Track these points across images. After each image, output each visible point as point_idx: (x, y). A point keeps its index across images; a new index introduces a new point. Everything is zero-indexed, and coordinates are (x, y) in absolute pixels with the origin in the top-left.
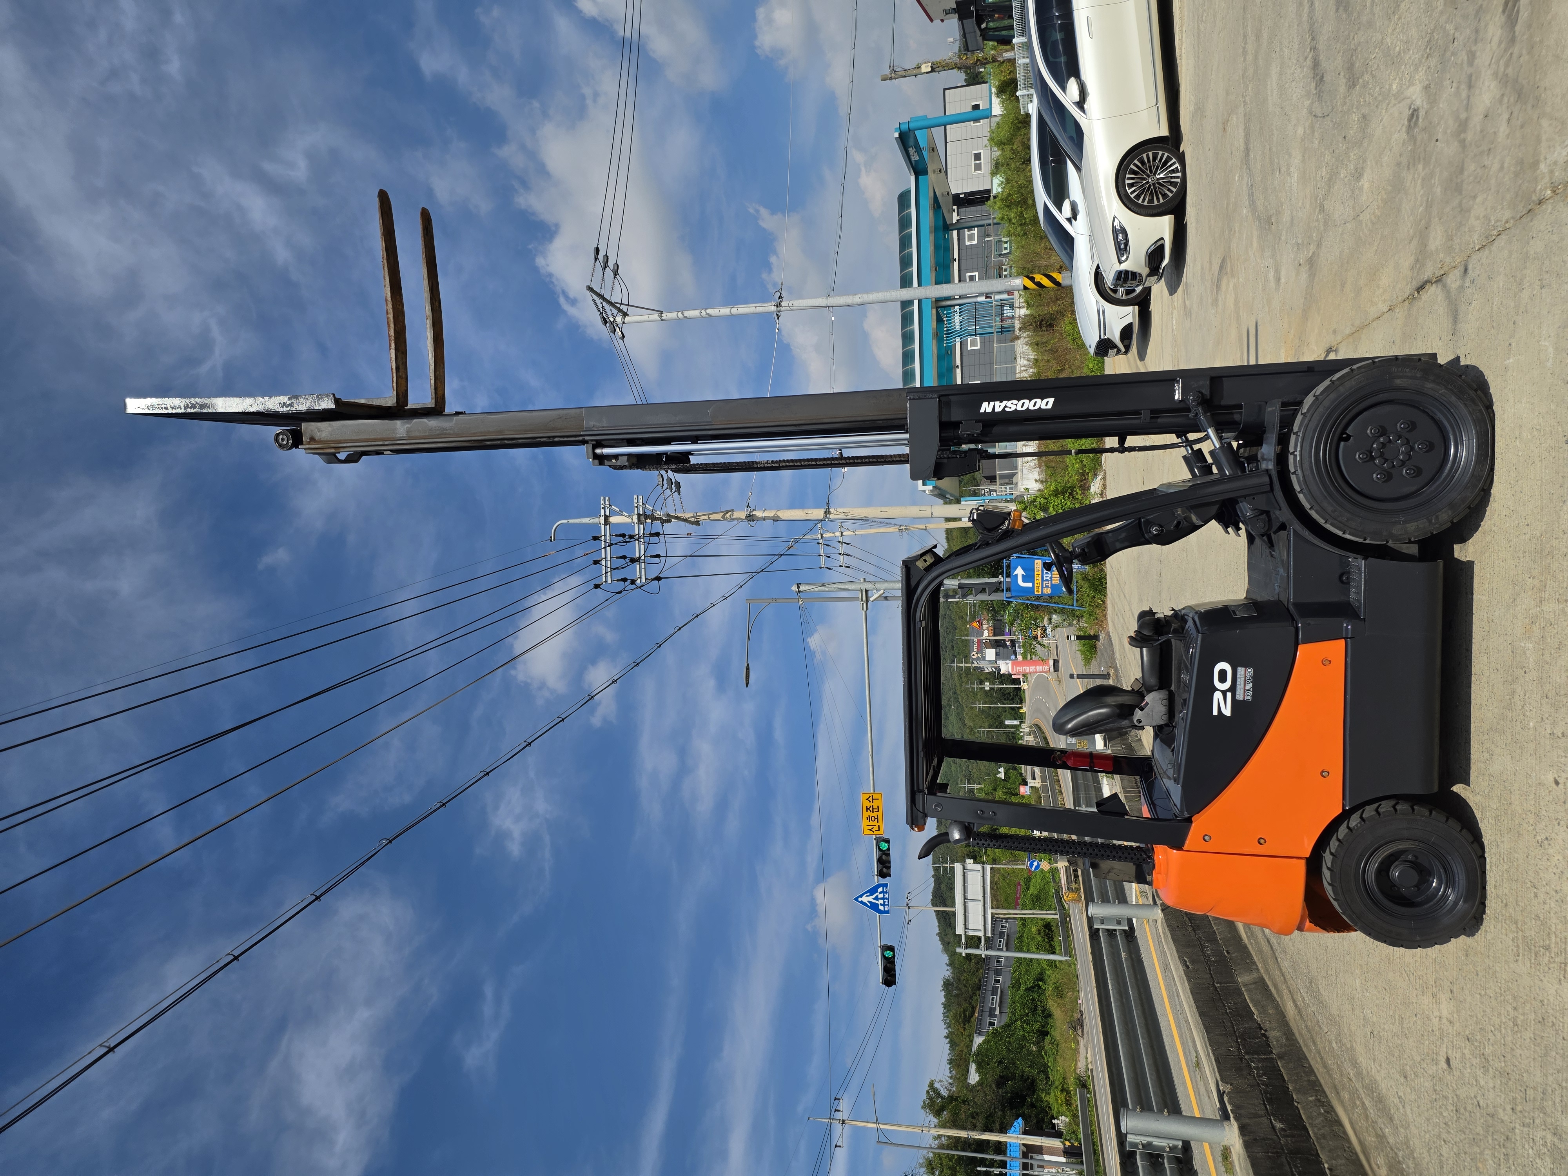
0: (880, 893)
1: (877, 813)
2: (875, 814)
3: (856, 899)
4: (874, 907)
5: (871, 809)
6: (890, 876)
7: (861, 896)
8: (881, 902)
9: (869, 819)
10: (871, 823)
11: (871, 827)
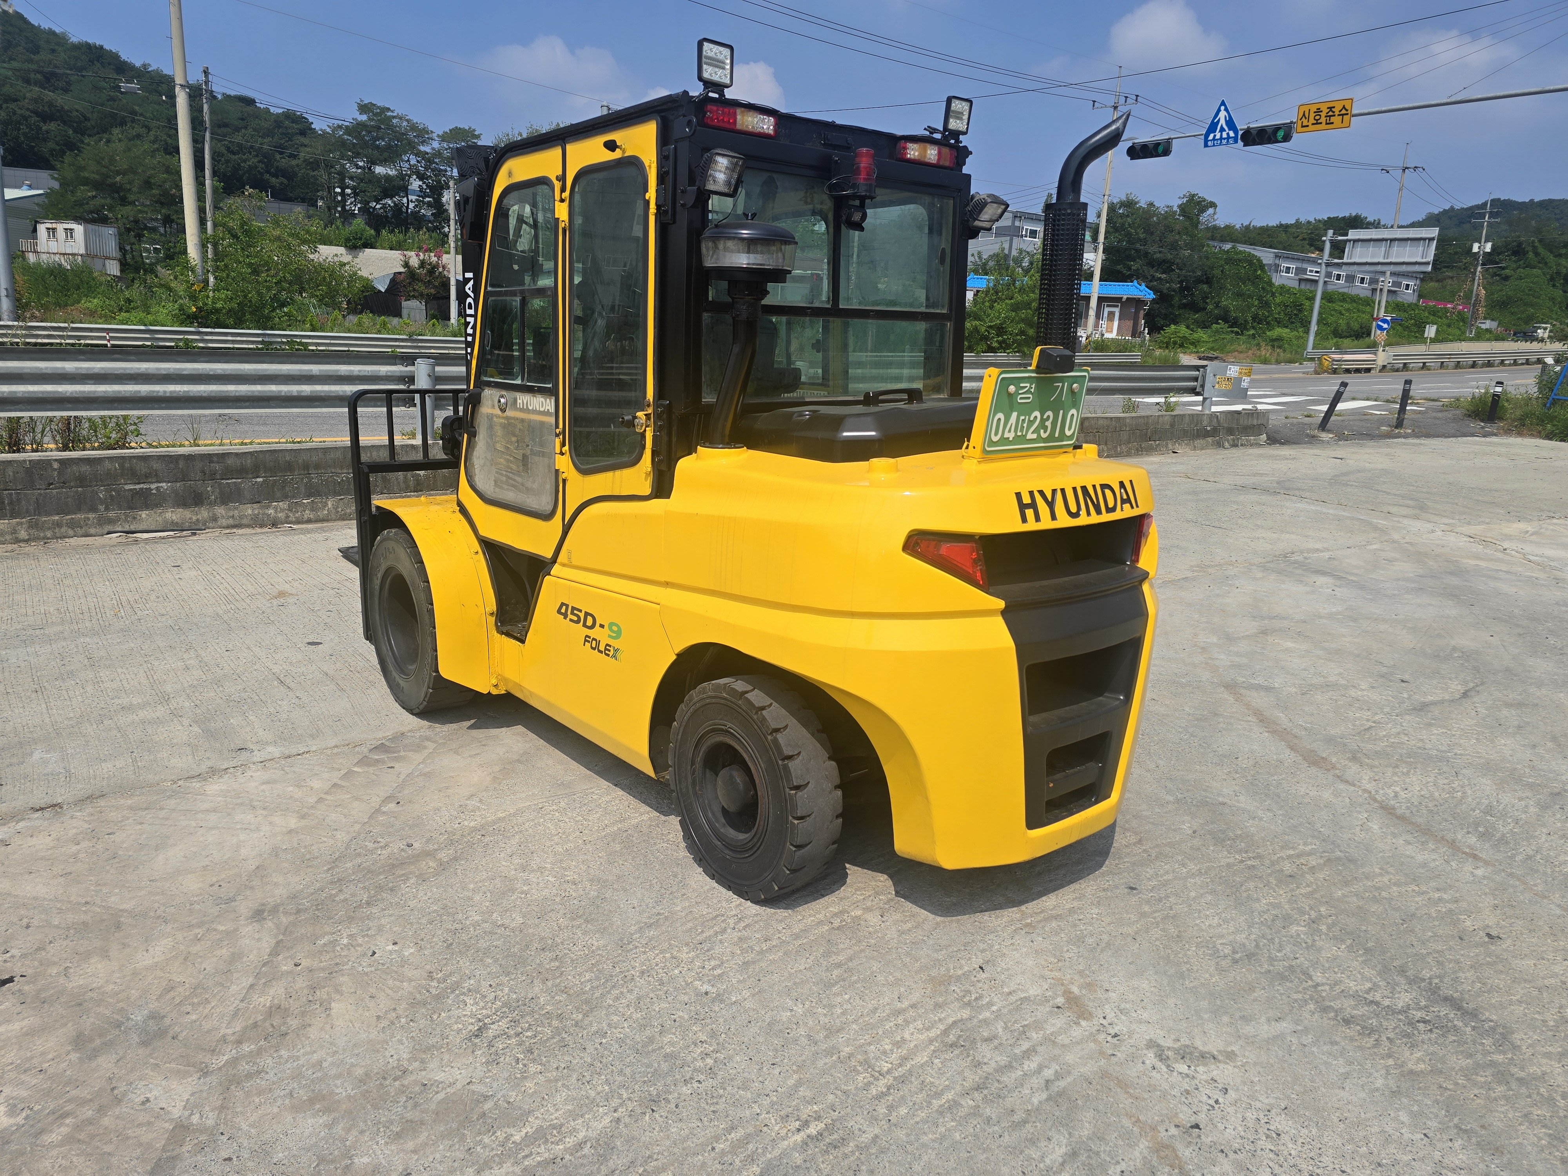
0: (1228, 134)
1: (1324, 123)
2: (1323, 120)
3: (1223, 103)
4: (1213, 127)
5: (1331, 113)
6: (1244, 146)
7: (1226, 110)
8: (1218, 137)
9: (1319, 111)
10: (1312, 115)
11: (1307, 115)
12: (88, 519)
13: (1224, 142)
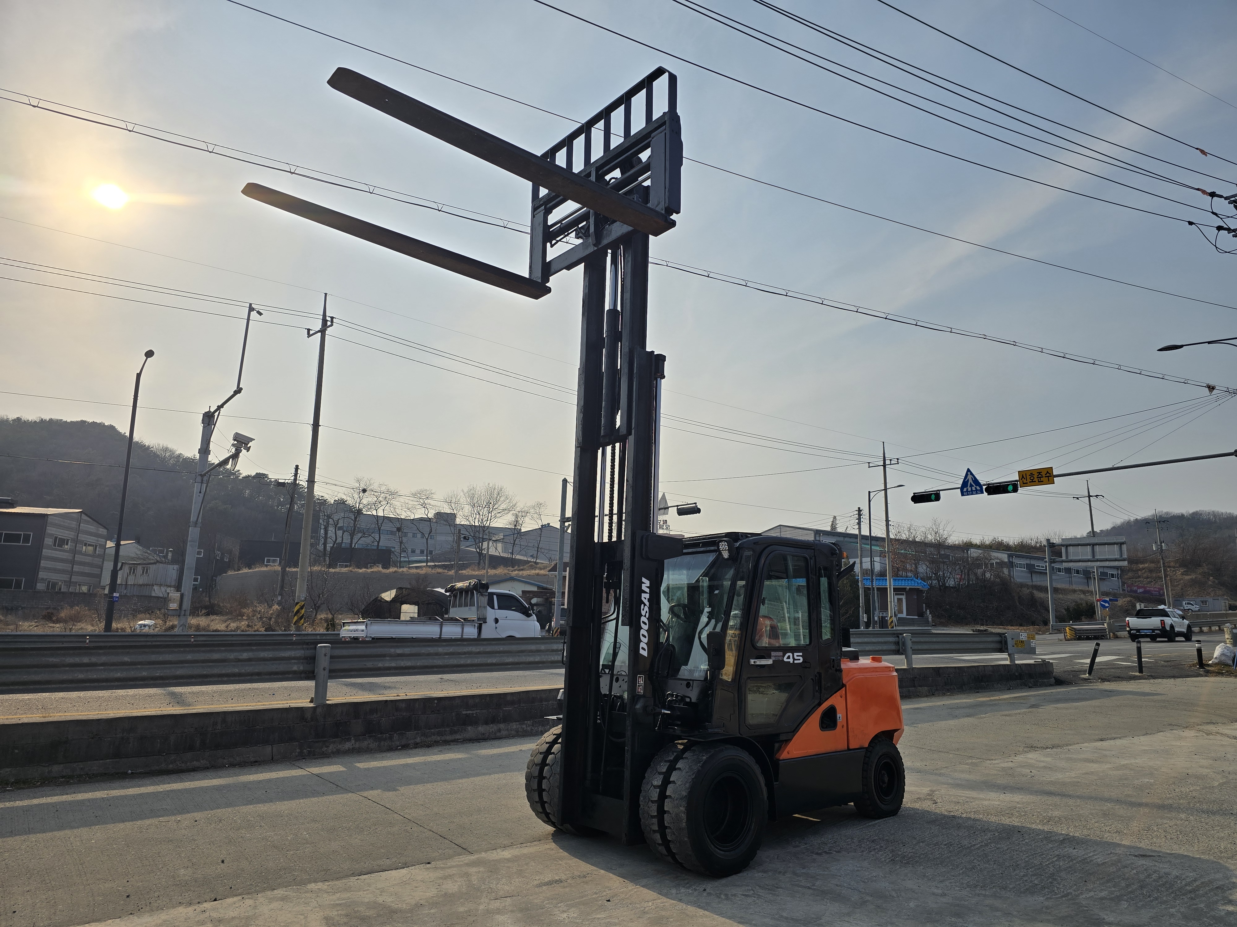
0: (976, 488)
2: (1036, 479)
3: (968, 470)
4: (965, 484)
5: (1040, 476)
6: (988, 494)
7: (972, 474)
8: (970, 489)
10: (1028, 477)
11: (1025, 477)
12: (446, 731)
13: (974, 492)
